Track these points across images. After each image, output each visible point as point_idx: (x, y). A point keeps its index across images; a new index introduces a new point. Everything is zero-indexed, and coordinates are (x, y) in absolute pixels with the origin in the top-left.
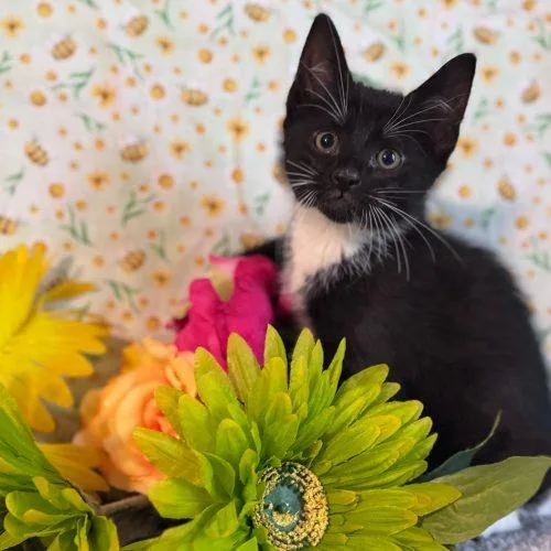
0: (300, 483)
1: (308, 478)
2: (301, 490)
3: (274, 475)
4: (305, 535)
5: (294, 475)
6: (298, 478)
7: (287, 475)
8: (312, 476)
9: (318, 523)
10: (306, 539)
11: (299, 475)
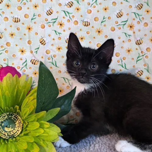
0: (15, 119)
1: (18, 118)
2: (15, 121)
3: (5, 116)
4: (13, 133)
5: (13, 117)
6: (14, 118)
7: (10, 116)
8: (19, 117)
9: (18, 131)
10: (13, 135)
11: (15, 117)
